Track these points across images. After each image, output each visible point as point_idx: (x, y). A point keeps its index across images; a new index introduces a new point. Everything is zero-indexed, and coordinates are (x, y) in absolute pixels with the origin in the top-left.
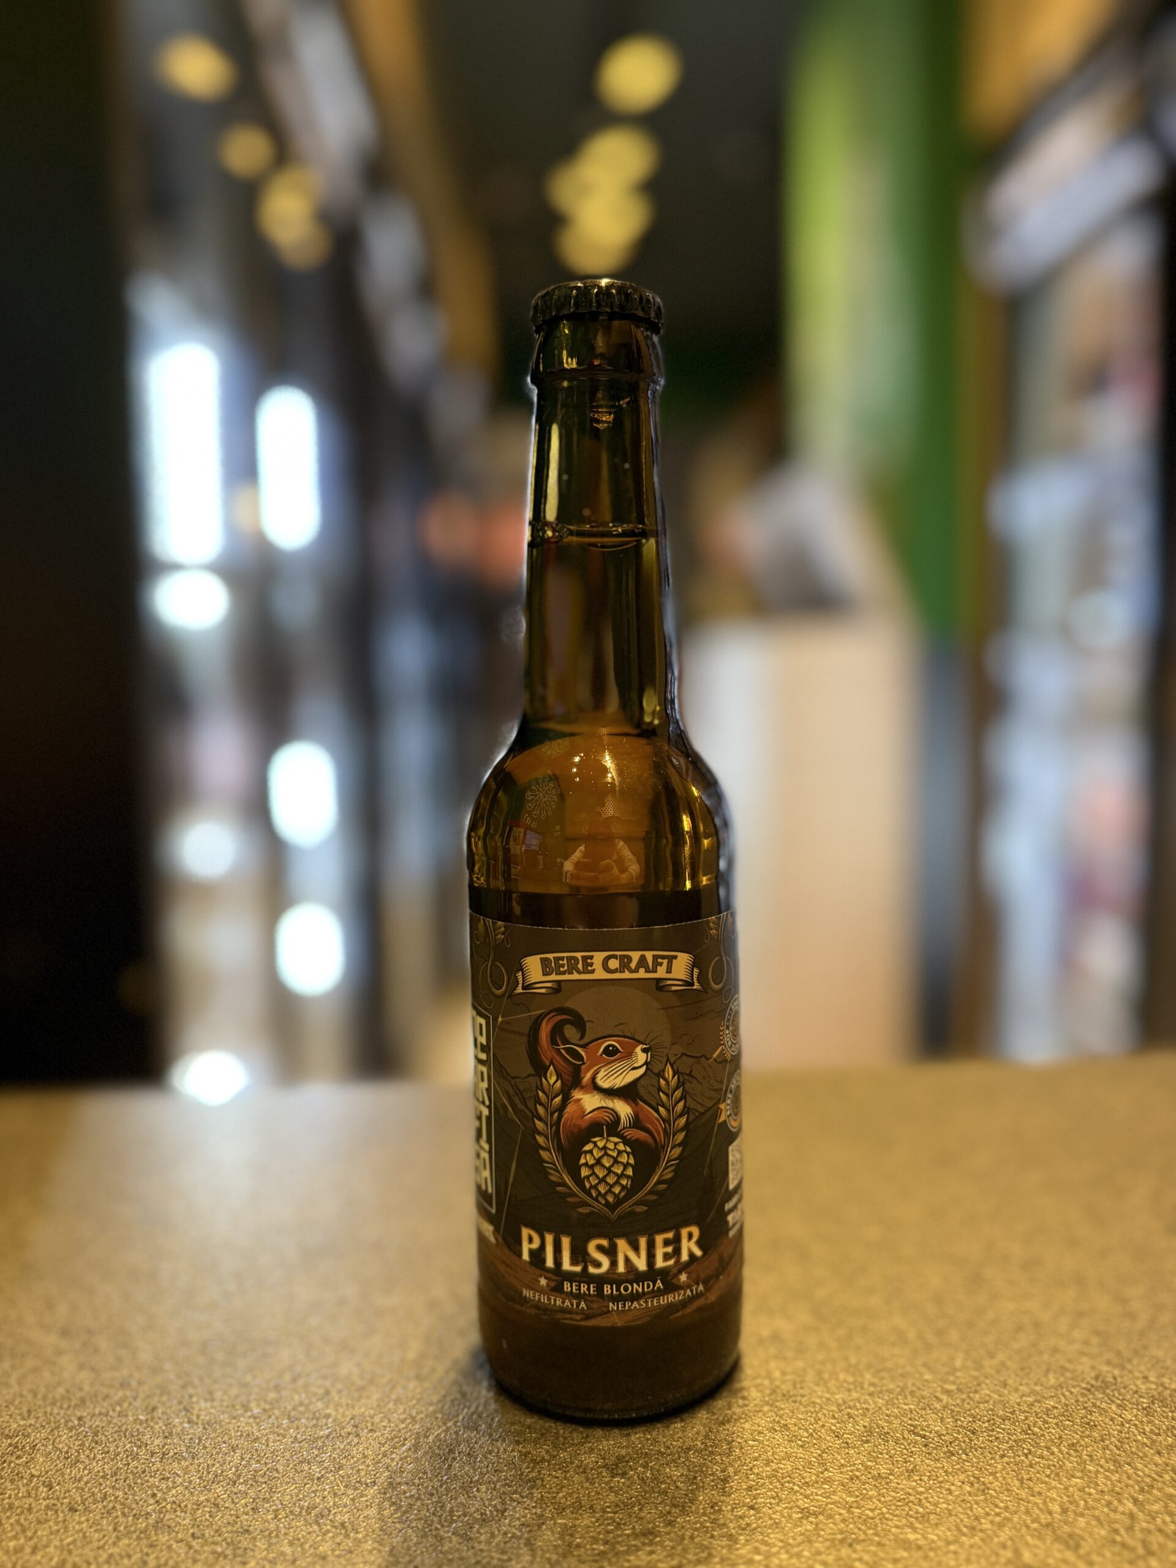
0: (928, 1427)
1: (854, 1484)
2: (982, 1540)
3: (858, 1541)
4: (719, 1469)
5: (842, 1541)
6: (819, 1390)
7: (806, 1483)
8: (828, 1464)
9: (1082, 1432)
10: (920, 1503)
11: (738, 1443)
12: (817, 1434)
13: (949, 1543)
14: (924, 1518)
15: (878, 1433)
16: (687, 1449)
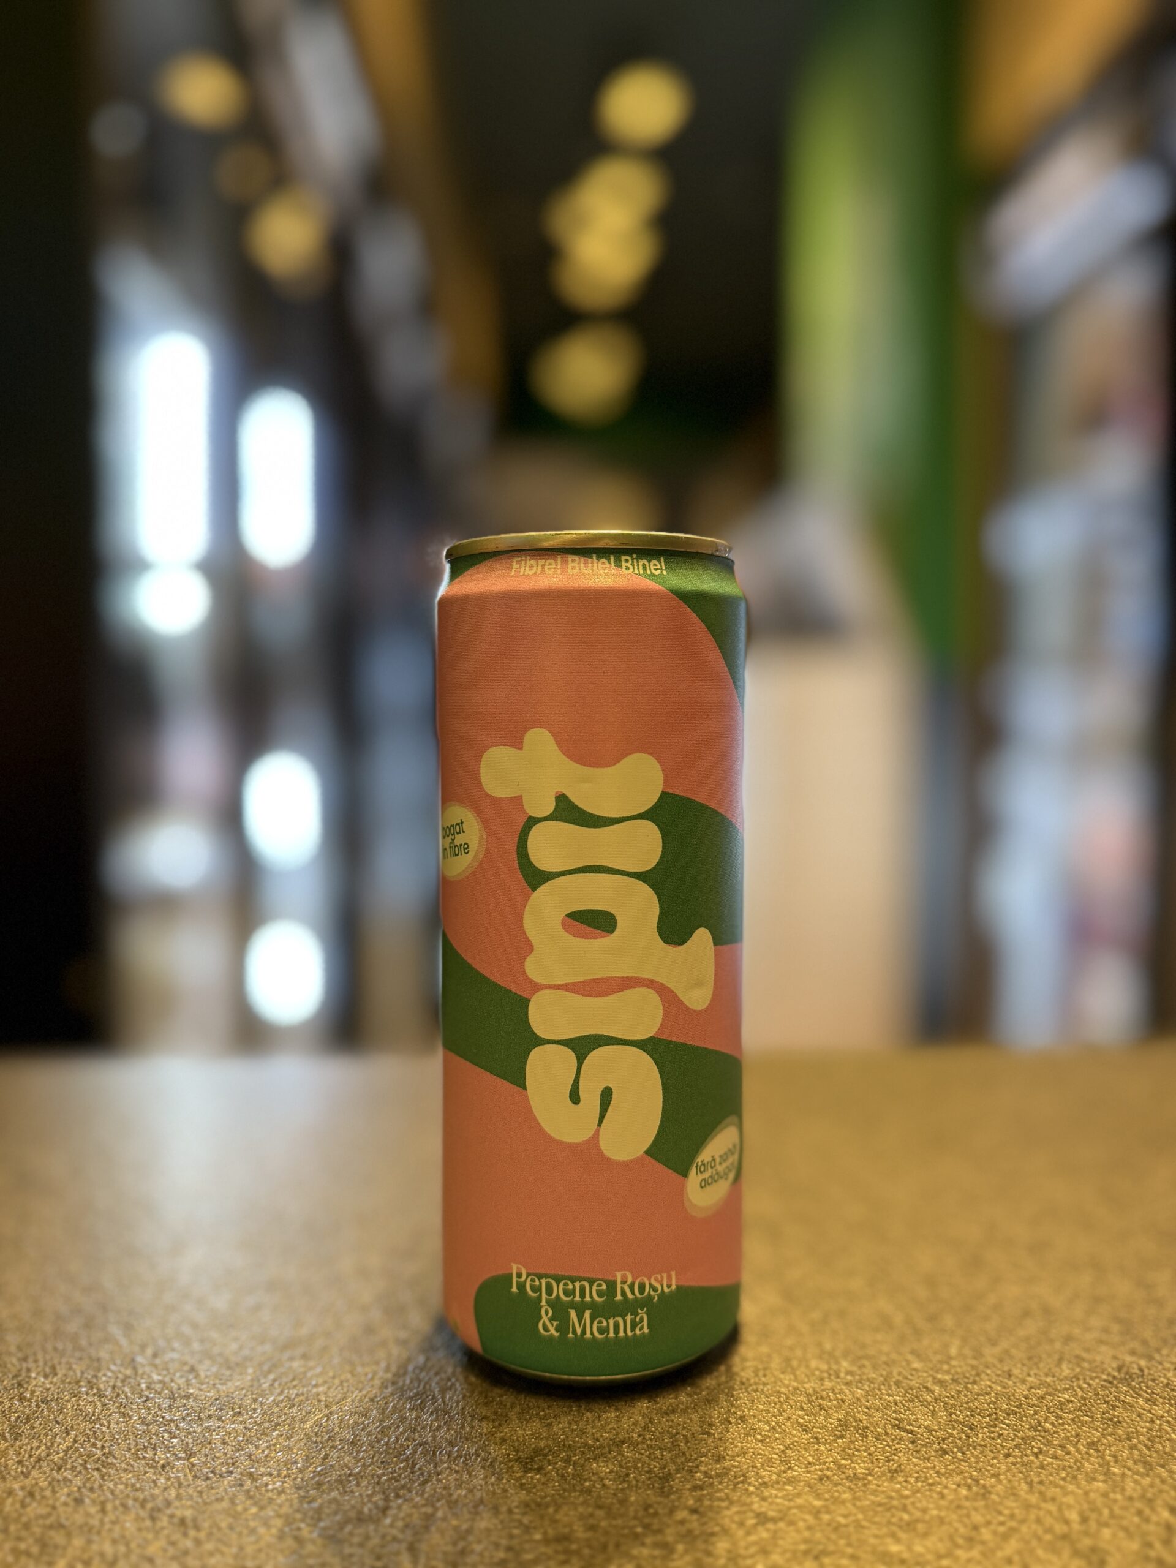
0: (917, 1420)
1: (823, 1485)
2: (983, 1554)
3: (824, 1553)
4: (658, 1465)
5: (806, 1553)
6: (787, 1379)
7: (765, 1483)
8: (793, 1462)
9: (1104, 1430)
10: (904, 1509)
11: (683, 1436)
12: (780, 1427)
13: (940, 1557)
14: (910, 1526)
15: (855, 1427)
16: (619, 1441)
